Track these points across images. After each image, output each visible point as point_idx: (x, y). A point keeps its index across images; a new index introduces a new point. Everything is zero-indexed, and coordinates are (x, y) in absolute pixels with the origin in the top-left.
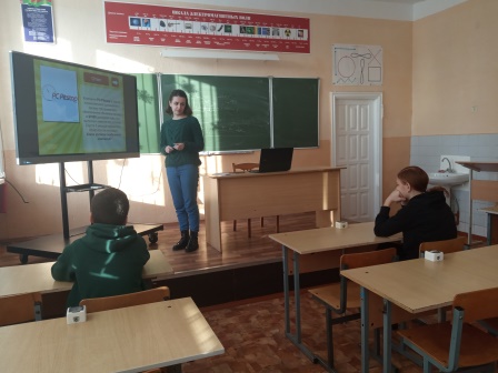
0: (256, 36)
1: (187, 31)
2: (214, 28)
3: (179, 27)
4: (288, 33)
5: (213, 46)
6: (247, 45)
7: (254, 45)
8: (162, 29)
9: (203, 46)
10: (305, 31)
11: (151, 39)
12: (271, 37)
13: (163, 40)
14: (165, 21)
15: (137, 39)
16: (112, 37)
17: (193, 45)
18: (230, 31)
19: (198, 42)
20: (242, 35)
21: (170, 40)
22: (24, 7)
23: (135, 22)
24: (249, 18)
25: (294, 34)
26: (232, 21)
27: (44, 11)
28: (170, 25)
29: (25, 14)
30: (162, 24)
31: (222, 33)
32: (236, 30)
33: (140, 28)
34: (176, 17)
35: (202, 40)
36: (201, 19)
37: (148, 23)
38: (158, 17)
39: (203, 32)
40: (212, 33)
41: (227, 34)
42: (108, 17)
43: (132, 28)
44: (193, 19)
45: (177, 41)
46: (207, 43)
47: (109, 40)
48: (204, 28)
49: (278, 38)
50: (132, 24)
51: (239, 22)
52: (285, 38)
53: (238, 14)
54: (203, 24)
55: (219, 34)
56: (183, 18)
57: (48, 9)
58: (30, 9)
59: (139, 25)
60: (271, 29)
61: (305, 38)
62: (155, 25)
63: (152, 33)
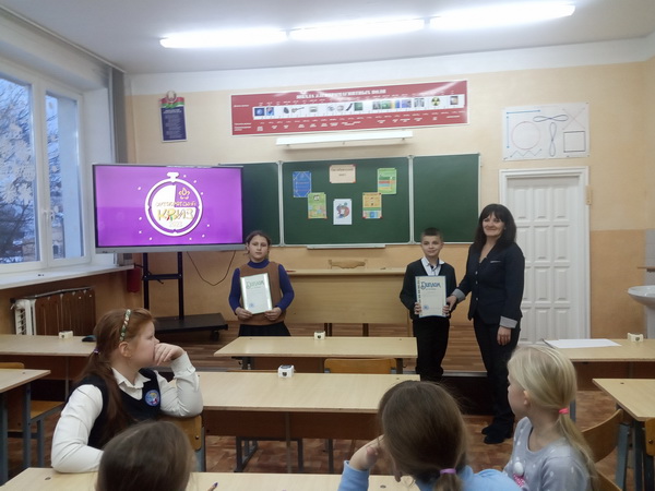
0: (393, 110)
1: (312, 115)
2: (342, 108)
3: (304, 111)
4: (436, 102)
5: (341, 127)
6: (382, 122)
7: (390, 121)
8: (285, 116)
9: (329, 128)
10: (461, 97)
11: (275, 127)
12: (412, 109)
13: (286, 127)
14: (290, 107)
15: (260, 129)
16: (238, 129)
17: (319, 128)
18: (361, 109)
19: (324, 125)
20: (375, 112)
21: (293, 126)
22: (163, 110)
23: (259, 112)
24: (384, 91)
25: (445, 103)
26: (363, 97)
27: (178, 111)
28: (294, 110)
29: (163, 116)
30: (286, 111)
31: (352, 112)
32: (368, 106)
33: (264, 118)
34: (300, 102)
35: (328, 122)
36: (327, 100)
37: (271, 112)
38: (281, 104)
39: (330, 114)
40: (339, 114)
41: (357, 113)
42: (233, 109)
43: (256, 118)
44: (318, 102)
45: (301, 126)
46: (335, 124)
47: (235, 133)
48: (331, 109)
49: (422, 109)
50: (256, 115)
51: (371, 96)
52: (432, 108)
53: (371, 89)
54: (329, 104)
55: (348, 113)
56: (308, 101)
57: (182, 108)
58: (167, 112)
59: (263, 114)
60: (413, 100)
61: (461, 105)
62: (279, 112)
63: (275, 121)
